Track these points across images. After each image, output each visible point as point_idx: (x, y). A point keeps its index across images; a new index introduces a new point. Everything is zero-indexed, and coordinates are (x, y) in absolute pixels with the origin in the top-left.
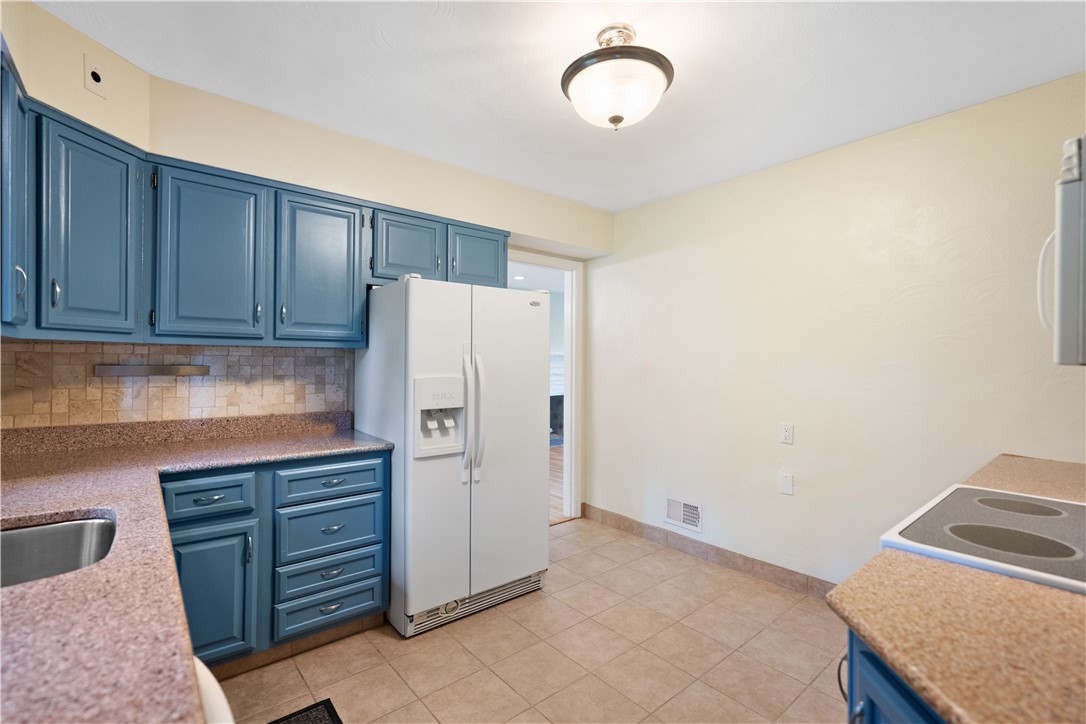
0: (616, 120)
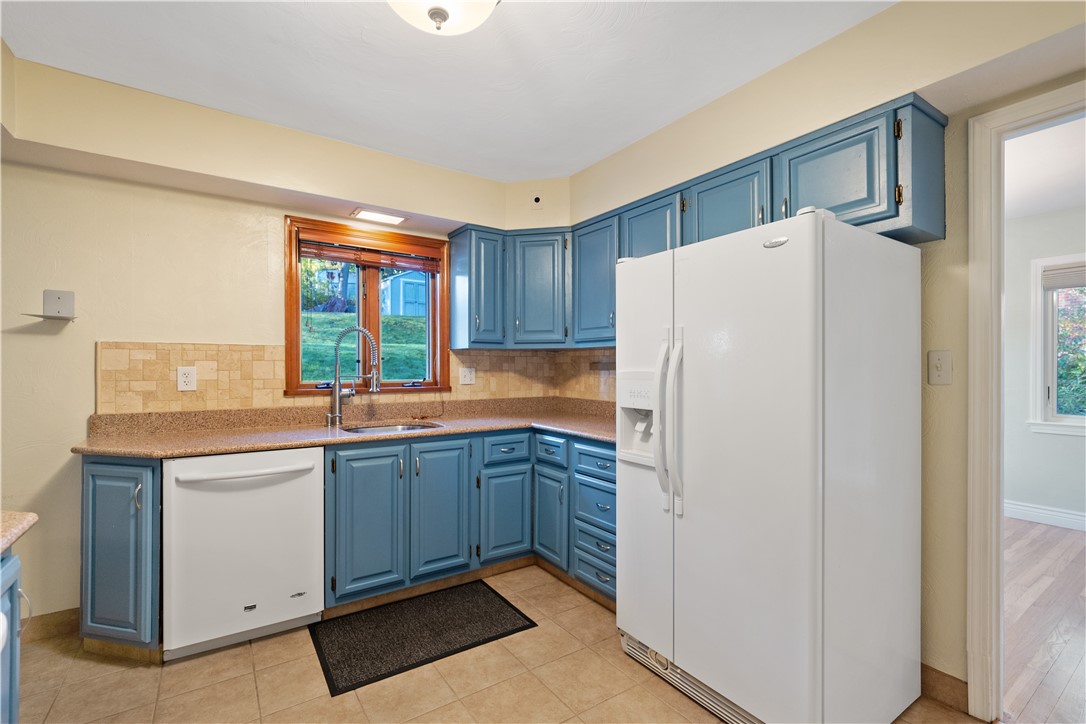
0: (438, 15)
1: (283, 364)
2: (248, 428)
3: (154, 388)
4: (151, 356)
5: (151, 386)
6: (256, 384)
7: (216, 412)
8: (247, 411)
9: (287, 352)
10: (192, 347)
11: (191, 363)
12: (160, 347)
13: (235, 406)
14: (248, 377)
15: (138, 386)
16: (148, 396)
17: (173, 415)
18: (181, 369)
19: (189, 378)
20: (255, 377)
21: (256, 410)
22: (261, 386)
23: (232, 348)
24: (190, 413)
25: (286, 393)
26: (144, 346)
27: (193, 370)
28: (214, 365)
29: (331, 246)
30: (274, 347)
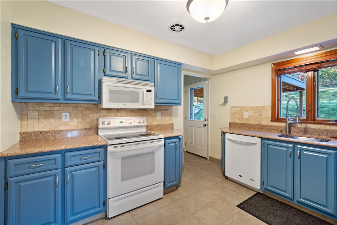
0: (207, 18)
1: (271, 111)
2: (260, 130)
3: (240, 117)
4: (239, 109)
5: (239, 116)
6: (263, 117)
7: (252, 124)
8: (259, 125)
9: (272, 107)
10: (247, 107)
11: (247, 111)
12: (241, 107)
13: (257, 123)
14: (260, 115)
15: (237, 116)
16: (239, 119)
17: (243, 124)
18: (245, 113)
19: (246, 115)
20: (262, 115)
21: (262, 125)
22: (264, 118)
23: (257, 107)
24: (246, 124)
25: (271, 121)
26: (238, 107)
27: (247, 113)
28: (252, 111)
29: (288, 69)
30: (268, 106)
